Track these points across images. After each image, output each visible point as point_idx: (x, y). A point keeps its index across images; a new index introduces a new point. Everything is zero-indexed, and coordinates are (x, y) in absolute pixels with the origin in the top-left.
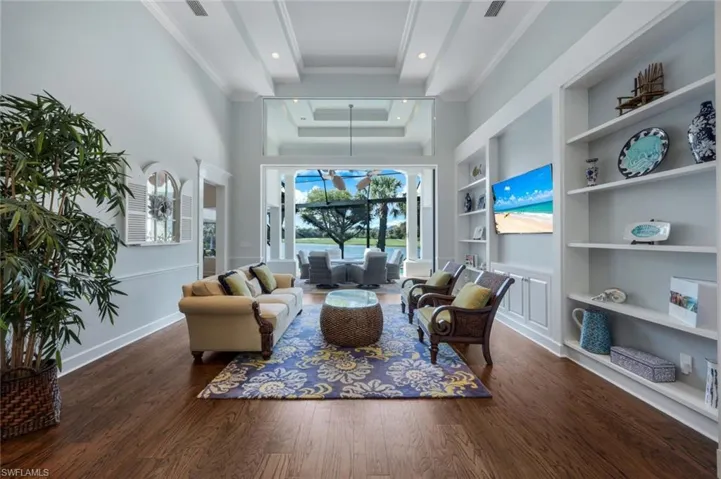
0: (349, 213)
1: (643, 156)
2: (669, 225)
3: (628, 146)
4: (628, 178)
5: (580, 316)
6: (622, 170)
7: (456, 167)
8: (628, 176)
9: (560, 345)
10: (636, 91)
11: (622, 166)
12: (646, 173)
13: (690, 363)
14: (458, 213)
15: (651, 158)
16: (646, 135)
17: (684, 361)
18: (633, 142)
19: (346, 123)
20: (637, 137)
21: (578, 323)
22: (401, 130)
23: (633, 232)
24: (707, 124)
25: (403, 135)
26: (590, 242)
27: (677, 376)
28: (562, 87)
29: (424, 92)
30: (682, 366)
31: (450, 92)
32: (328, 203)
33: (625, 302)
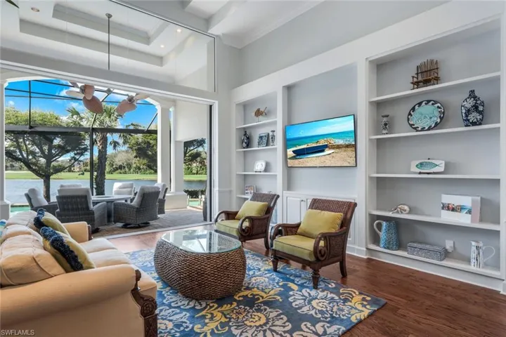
0: (57, 141)
1: (425, 117)
2: (444, 162)
3: (413, 109)
4: (417, 131)
5: (379, 226)
6: (411, 125)
7: (234, 106)
8: (416, 129)
9: (365, 249)
10: (417, 74)
11: (411, 123)
12: (429, 129)
13: (452, 245)
14: (236, 148)
15: (432, 119)
16: (426, 104)
17: (449, 245)
18: (417, 107)
19: (102, 36)
20: (420, 104)
21: (378, 232)
22: (160, 60)
23: (417, 166)
24: (476, 103)
25: (161, 65)
26: (377, 173)
27: (446, 254)
28: (367, 59)
29: (208, 28)
30: (448, 247)
31: (235, 36)
32: (31, 127)
33: (410, 212)
